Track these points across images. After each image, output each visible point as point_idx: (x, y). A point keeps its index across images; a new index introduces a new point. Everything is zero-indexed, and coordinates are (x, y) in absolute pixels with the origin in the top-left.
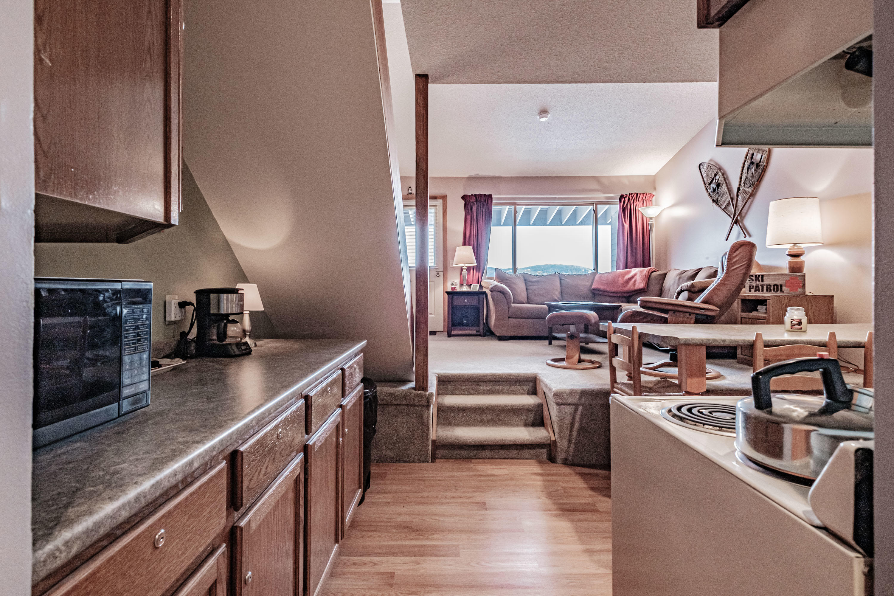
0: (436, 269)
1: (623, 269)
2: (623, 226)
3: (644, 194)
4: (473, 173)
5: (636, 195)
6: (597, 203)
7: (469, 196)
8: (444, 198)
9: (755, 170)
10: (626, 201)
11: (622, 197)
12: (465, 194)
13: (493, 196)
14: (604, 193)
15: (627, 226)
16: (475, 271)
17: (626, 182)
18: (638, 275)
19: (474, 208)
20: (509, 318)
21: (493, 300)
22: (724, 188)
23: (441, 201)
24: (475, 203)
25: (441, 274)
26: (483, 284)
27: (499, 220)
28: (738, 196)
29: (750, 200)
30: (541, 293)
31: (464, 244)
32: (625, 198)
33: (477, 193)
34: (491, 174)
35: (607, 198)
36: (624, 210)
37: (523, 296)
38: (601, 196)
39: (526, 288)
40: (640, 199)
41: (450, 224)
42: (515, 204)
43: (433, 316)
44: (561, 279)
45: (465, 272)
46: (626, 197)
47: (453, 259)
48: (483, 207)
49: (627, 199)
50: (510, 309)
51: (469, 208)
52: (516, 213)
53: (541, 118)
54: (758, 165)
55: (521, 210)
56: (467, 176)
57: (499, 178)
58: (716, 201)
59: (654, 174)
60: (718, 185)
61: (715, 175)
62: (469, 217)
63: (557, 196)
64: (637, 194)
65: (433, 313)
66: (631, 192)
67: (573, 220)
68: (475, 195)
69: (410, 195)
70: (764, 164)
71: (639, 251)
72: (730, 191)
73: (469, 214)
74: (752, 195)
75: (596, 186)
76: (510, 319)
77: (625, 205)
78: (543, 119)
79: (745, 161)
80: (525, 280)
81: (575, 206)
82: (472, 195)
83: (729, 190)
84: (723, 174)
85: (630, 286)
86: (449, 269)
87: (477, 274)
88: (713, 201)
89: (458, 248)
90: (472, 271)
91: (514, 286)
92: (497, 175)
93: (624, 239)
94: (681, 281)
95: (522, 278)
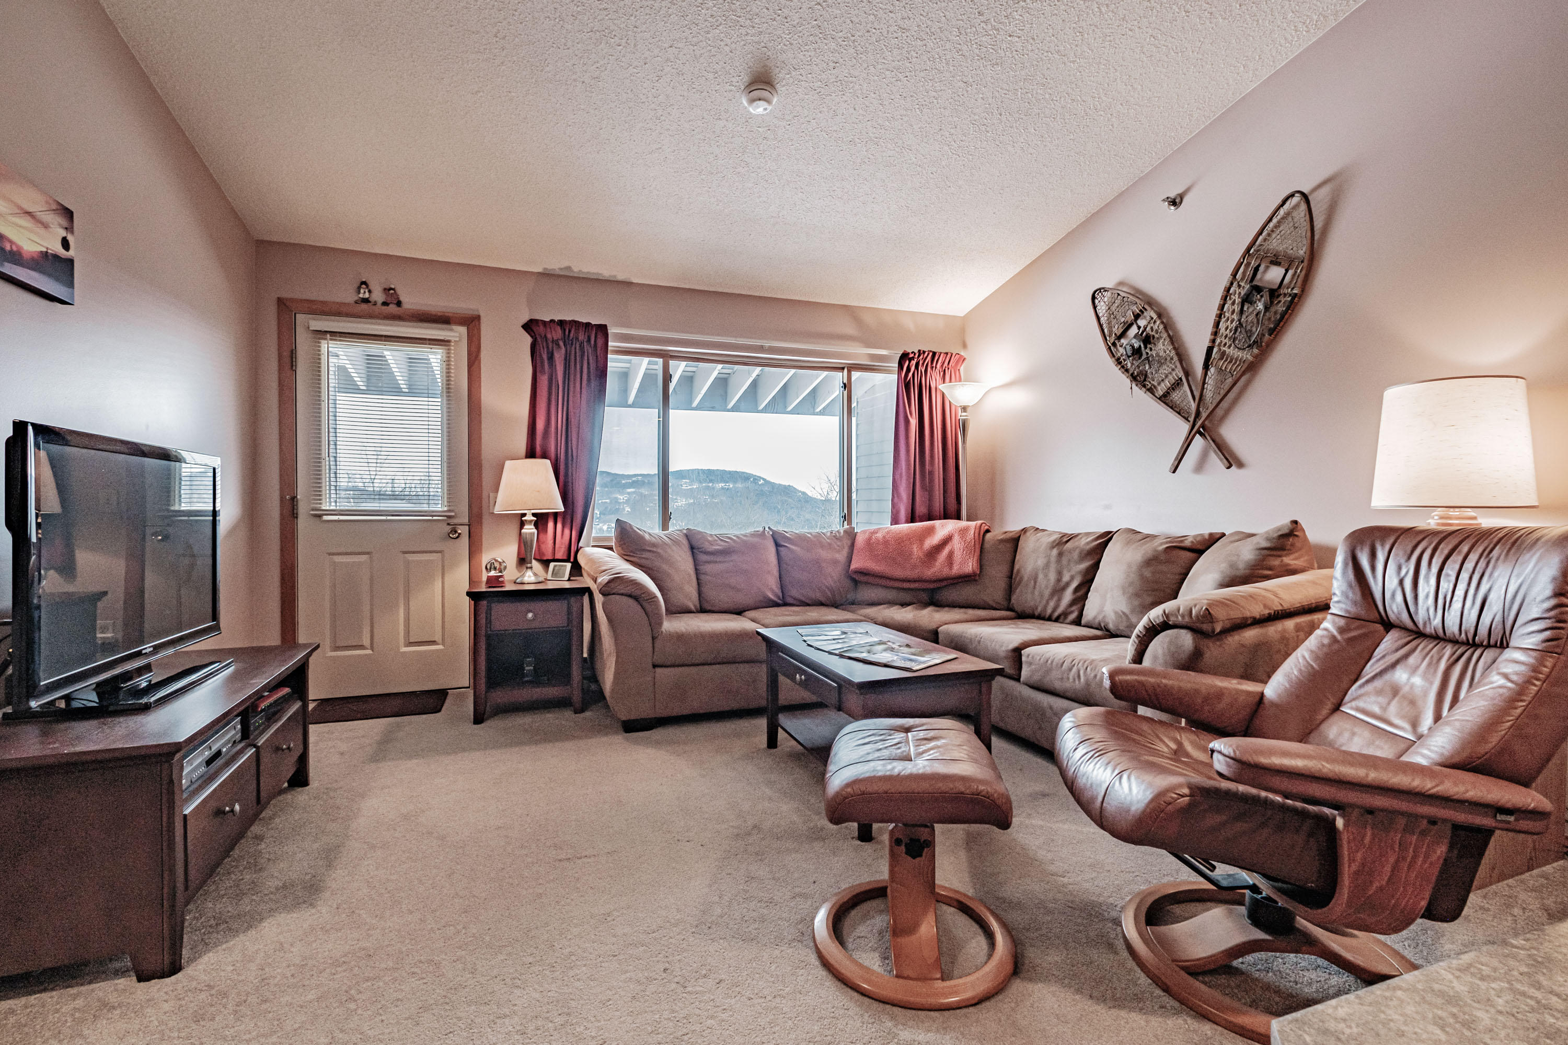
0: (449, 517)
1: (907, 522)
2: (907, 422)
3: (947, 354)
4: (555, 264)
5: (931, 354)
6: (852, 368)
7: (544, 323)
8: (472, 322)
9: (1267, 308)
10: (913, 368)
11: (904, 357)
12: (533, 318)
13: (612, 330)
14: (868, 345)
15: (914, 422)
16: (559, 526)
17: (909, 324)
18: (956, 539)
19: (559, 357)
20: (655, 666)
21: (610, 620)
22: (1162, 347)
23: (462, 330)
24: (561, 343)
25: (463, 530)
26: (581, 560)
27: (625, 391)
28: (1206, 367)
29: (1243, 379)
30: (733, 581)
31: (531, 454)
32: (911, 359)
33: (568, 318)
34: (606, 272)
35: (873, 357)
36: (907, 386)
37: (688, 593)
38: (860, 353)
39: (697, 570)
40: (939, 366)
41: (489, 396)
42: (666, 356)
43: (440, 647)
44: (777, 545)
45: (529, 529)
46: (913, 358)
47: (497, 490)
48: (582, 356)
49: (914, 363)
50: (658, 644)
51: (545, 356)
52: (667, 378)
53: (752, 101)
54: (1274, 293)
55: (679, 369)
56: (540, 270)
57: (628, 284)
58: (1139, 379)
59: (962, 315)
60: (1147, 340)
61: (1137, 317)
62: (544, 380)
63: (767, 344)
64: (934, 354)
65: (438, 637)
66: (922, 349)
67: (809, 405)
68: (561, 323)
69: (364, 306)
70: (1295, 291)
71: (937, 480)
72: (1181, 356)
73: (543, 372)
74: (1253, 368)
75: (849, 328)
76: (658, 670)
77: (910, 375)
78: (759, 109)
79: (1232, 284)
80: (692, 548)
81: (793, 371)
82: (552, 321)
83: (1178, 354)
84: (1160, 316)
85: (938, 568)
86: (486, 521)
87: (567, 532)
88: (1134, 378)
89: (508, 464)
90: (551, 525)
91: (665, 567)
92: (621, 277)
93: (908, 451)
94: (1064, 561)
95: (685, 542)
